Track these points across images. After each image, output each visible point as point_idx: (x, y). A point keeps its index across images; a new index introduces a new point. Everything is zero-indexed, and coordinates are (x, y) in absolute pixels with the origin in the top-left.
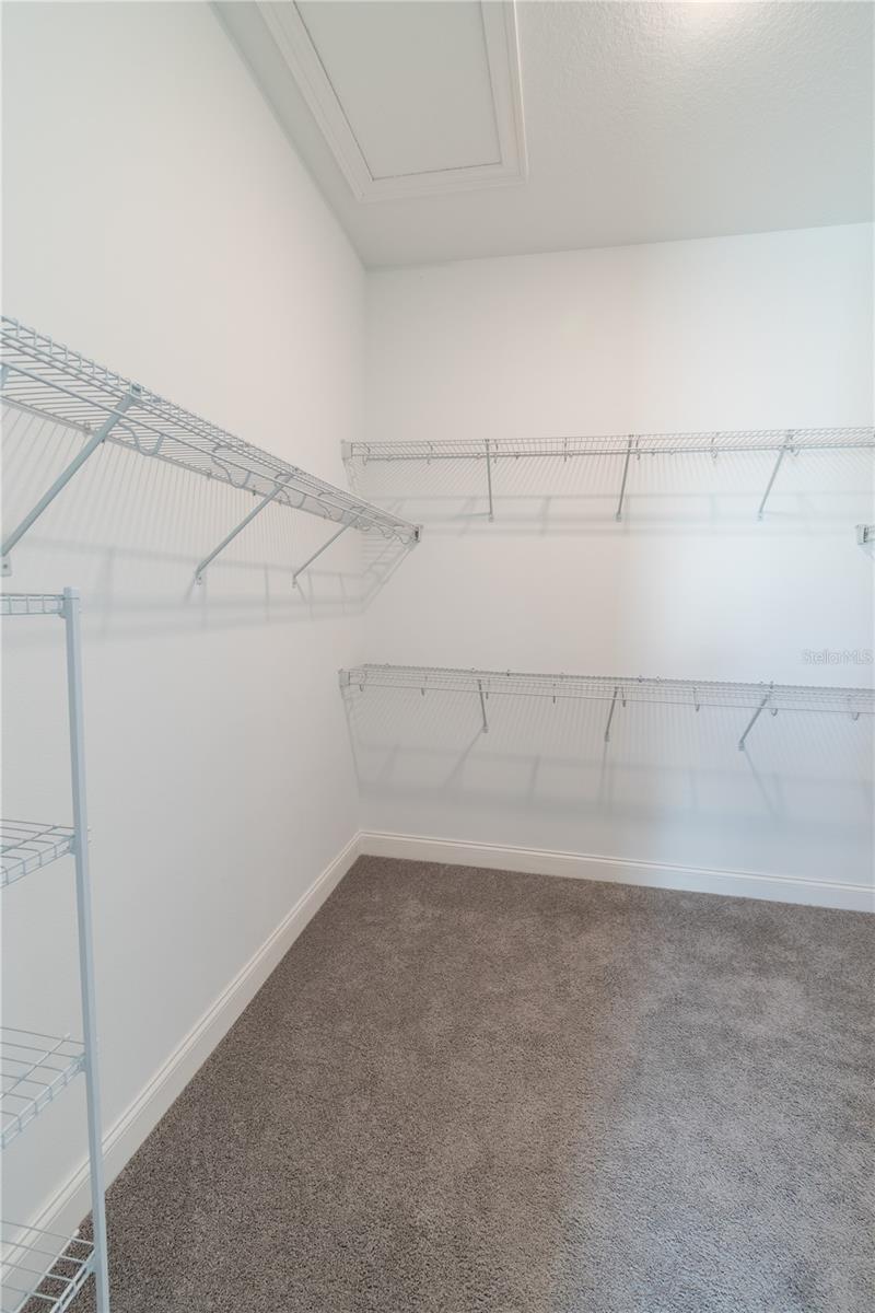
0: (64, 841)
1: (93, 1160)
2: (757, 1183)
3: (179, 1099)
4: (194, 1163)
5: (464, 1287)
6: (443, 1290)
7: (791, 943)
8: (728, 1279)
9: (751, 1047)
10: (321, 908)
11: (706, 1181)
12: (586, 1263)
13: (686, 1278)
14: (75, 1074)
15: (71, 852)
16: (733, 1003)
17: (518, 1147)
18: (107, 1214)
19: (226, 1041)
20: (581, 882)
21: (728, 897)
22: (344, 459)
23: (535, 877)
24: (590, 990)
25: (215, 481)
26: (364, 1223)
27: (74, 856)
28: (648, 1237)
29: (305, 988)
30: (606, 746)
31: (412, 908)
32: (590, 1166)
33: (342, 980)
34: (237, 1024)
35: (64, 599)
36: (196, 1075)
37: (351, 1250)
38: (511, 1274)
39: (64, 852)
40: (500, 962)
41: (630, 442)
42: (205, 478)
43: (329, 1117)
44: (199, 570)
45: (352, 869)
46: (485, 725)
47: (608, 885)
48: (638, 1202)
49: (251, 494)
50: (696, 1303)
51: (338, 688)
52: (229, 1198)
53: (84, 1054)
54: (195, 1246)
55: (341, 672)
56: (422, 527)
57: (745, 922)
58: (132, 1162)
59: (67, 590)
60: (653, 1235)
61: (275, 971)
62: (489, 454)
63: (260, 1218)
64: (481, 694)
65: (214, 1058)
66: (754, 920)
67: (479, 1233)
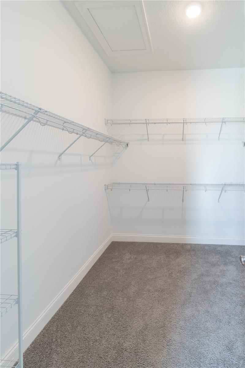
0: (14, 233)
1: (20, 342)
2: (220, 322)
3: (50, 321)
4: (54, 340)
5: (137, 363)
6: (131, 365)
7: (234, 256)
8: (211, 349)
9: (221, 286)
10: (99, 258)
11: (207, 323)
12: (172, 351)
13: (200, 350)
14: (15, 304)
15: (16, 237)
16: (217, 274)
17: (155, 321)
18: (24, 360)
19: (67, 301)
20: (177, 244)
21: (218, 245)
22: (105, 124)
23: (164, 244)
24: (178, 274)
25: (65, 131)
26: (108, 350)
27: (17, 238)
28: (190, 341)
29: (93, 283)
30: (183, 203)
31: (128, 256)
32: (175, 324)
33: (104, 279)
34: (70, 296)
35: (17, 165)
36: (56, 313)
37: (103, 358)
38: (151, 357)
39: (14, 237)
40: (153, 269)
41: (184, 120)
42: (62, 130)
43: (98, 320)
44: (60, 156)
45: (109, 246)
46: (149, 199)
47: (185, 244)
48: (188, 332)
49: (76, 134)
50: (202, 357)
51: (104, 190)
52: (65, 349)
53: (18, 298)
54: (53, 365)
55: (105, 185)
56: (129, 143)
57: (222, 251)
58: (33, 343)
59: (17, 162)
60: (192, 340)
61: (83, 279)
62: (147, 123)
63: (75, 353)
64: (147, 190)
65: (62, 307)
66: (224, 250)
67: (142, 347)
